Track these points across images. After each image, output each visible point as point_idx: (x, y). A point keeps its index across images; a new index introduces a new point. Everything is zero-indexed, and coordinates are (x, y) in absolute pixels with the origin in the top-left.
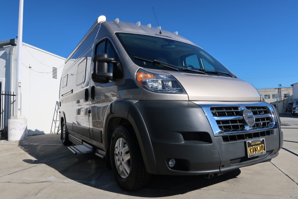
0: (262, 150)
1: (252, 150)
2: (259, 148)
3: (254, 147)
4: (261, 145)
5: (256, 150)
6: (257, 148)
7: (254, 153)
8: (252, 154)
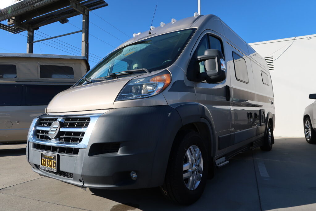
0: (53, 166)
1: (44, 162)
2: (51, 163)
3: (47, 160)
4: (53, 161)
5: (48, 164)
6: (49, 162)
7: (46, 166)
8: (44, 167)
